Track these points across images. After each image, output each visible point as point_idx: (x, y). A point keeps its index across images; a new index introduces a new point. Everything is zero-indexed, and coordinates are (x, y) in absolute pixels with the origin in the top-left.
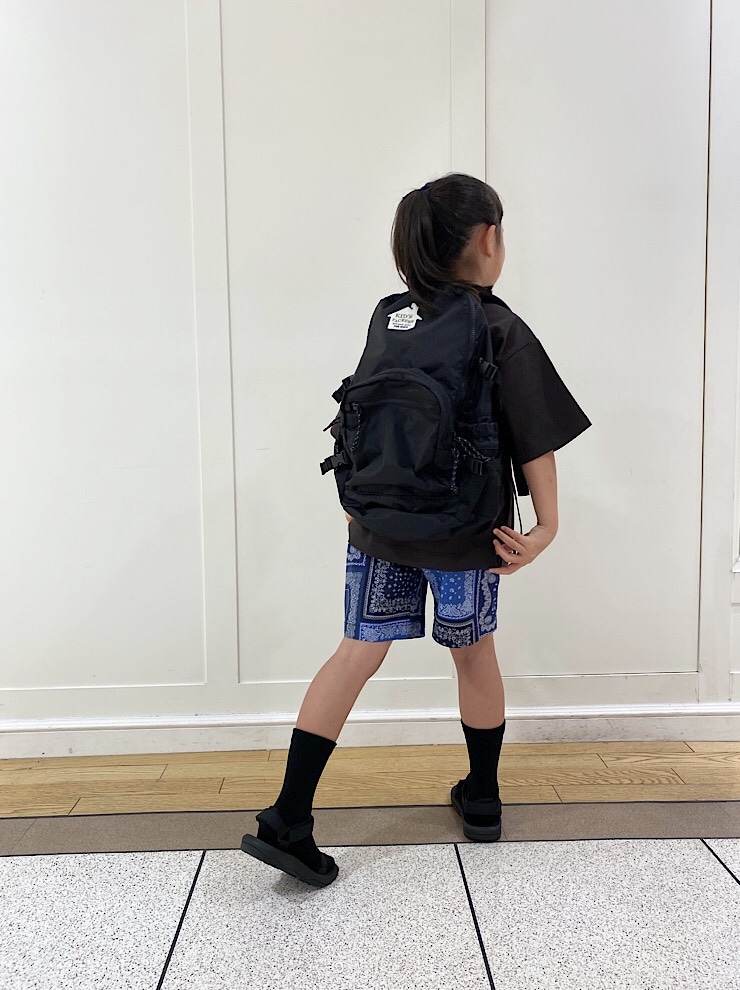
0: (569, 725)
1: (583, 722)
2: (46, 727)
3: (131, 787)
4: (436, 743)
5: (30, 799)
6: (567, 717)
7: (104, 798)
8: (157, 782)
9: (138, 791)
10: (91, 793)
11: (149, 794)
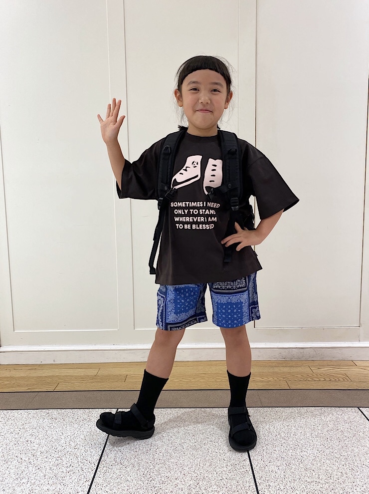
0: (295, 352)
1: (302, 351)
2: (43, 350)
3: (83, 378)
5: (36, 383)
6: (294, 348)
7: (70, 383)
8: (95, 376)
9: (86, 381)
10: (64, 381)
11: (91, 382)
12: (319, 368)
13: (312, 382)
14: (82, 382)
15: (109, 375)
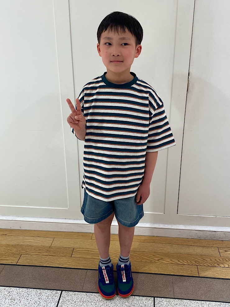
2: (11, 220)
5: (4, 253)
7: (30, 255)
8: (50, 248)
9: (42, 253)
10: (25, 252)
11: (46, 255)
12: (226, 251)
13: (218, 269)
14: (39, 255)
15: (60, 247)
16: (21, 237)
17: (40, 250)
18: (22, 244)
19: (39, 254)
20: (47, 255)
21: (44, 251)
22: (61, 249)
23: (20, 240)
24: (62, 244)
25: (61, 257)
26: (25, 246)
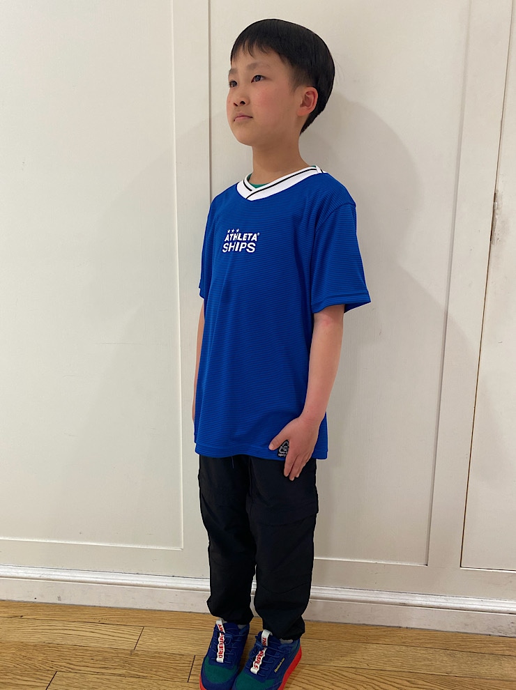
4: (404, 625)
7: (78, 675)
8: (131, 655)
9: (110, 669)
10: (68, 665)
11: (120, 675)
14: (103, 674)
15: (159, 653)
16: (60, 625)
17: (105, 659)
18: (58, 642)
19: (103, 671)
20: (124, 676)
21: (115, 662)
22: (161, 657)
23: (55, 631)
24: (165, 645)
25: (160, 682)
26: (68, 649)
